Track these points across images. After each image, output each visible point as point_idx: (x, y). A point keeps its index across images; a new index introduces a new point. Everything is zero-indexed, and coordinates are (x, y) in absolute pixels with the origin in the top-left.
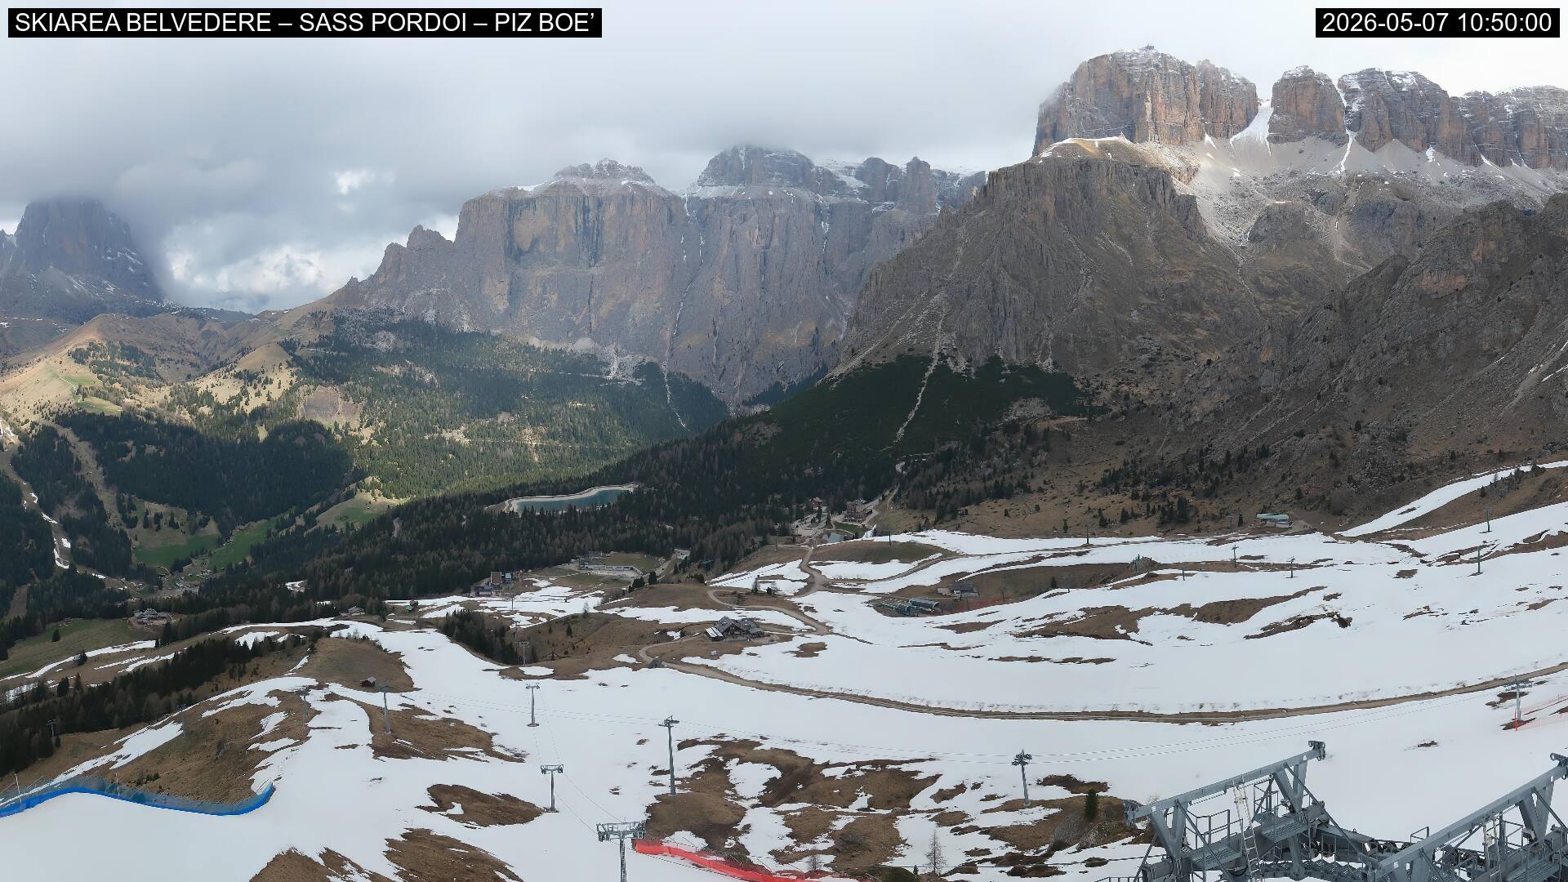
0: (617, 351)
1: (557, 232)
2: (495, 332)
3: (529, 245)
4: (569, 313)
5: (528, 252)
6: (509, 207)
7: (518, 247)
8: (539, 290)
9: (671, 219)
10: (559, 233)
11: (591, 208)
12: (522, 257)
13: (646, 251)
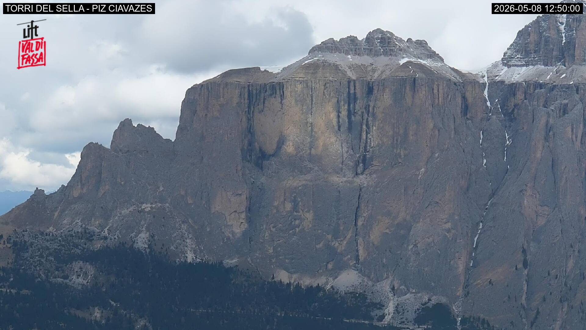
0: (393, 289)
1: (312, 130)
2: (231, 262)
3: (274, 147)
4: (330, 237)
5: (273, 155)
6: (249, 96)
7: (261, 150)
8: (289, 206)
9: (466, 109)
10: (315, 130)
11: (359, 95)
12: (266, 163)
13: (433, 153)
